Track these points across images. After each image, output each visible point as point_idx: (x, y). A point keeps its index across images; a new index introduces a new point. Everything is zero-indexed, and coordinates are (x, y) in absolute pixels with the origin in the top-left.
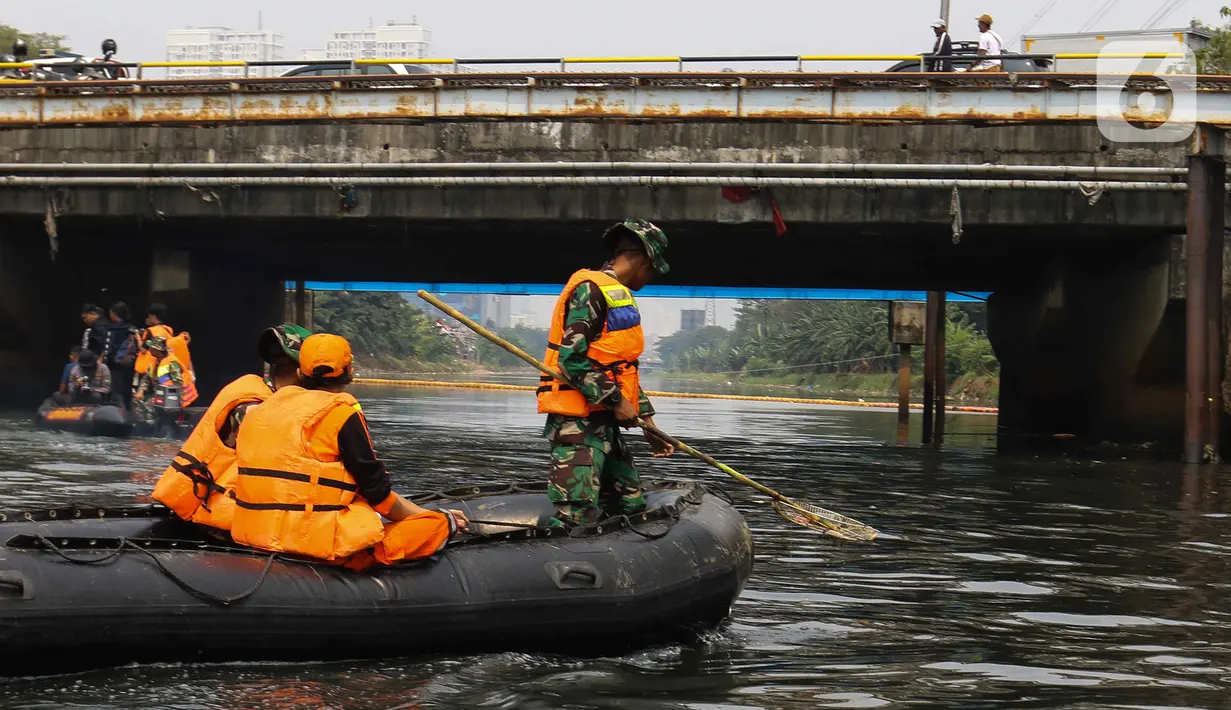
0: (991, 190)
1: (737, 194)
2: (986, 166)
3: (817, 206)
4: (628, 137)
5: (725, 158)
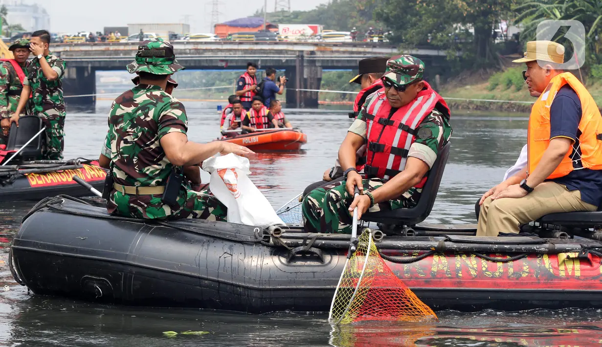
0: (266, 60)
1: (222, 61)
2: (266, 55)
3: (236, 63)
4: (201, 51)
5: (220, 54)
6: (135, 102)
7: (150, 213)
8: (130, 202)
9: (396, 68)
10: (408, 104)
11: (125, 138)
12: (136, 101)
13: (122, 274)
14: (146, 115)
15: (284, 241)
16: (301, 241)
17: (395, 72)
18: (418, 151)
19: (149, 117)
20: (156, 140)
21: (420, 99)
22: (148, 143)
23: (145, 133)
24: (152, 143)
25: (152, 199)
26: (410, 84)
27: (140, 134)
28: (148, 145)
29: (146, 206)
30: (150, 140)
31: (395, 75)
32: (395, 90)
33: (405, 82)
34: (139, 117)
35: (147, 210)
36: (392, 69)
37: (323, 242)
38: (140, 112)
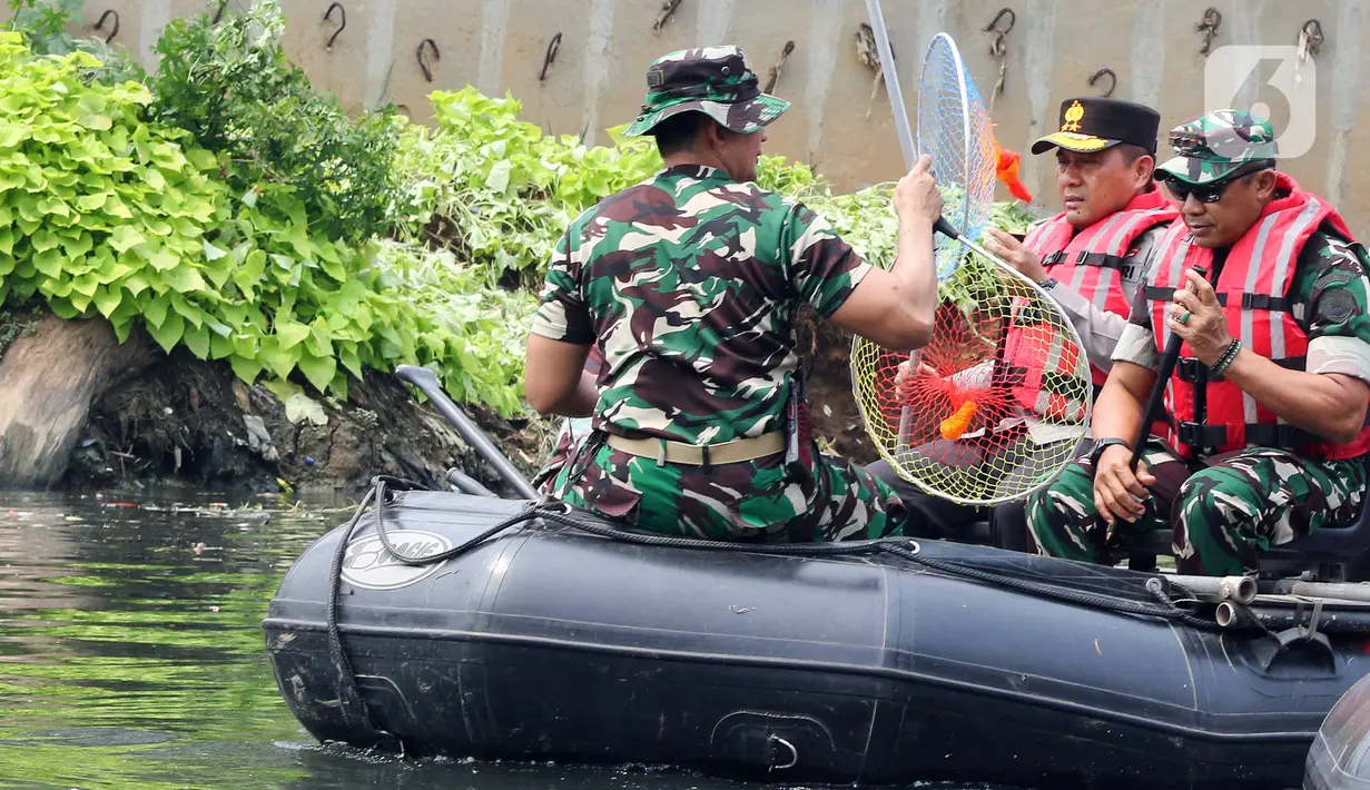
6: (683, 215)
7: (751, 513)
8: (681, 485)
9: (1187, 143)
10: (1243, 235)
11: (670, 310)
12: (685, 212)
13: (872, 705)
14: (735, 245)
15: (1260, 614)
16: (1290, 616)
17: (1186, 156)
18: (1337, 357)
19: (743, 250)
20: (763, 313)
21: (1270, 221)
22: (747, 320)
23: (737, 293)
24: (756, 321)
25: (754, 473)
26: (1230, 179)
27: (719, 298)
28: (748, 327)
29: (737, 495)
30: (749, 314)
31: (1185, 161)
32: (1197, 202)
33: (1215, 174)
34: (709, 252)
35: (743, 505)
36: (1179, 150)
37: (1334, 617)
38: (709, 237)
